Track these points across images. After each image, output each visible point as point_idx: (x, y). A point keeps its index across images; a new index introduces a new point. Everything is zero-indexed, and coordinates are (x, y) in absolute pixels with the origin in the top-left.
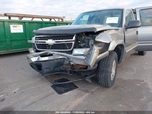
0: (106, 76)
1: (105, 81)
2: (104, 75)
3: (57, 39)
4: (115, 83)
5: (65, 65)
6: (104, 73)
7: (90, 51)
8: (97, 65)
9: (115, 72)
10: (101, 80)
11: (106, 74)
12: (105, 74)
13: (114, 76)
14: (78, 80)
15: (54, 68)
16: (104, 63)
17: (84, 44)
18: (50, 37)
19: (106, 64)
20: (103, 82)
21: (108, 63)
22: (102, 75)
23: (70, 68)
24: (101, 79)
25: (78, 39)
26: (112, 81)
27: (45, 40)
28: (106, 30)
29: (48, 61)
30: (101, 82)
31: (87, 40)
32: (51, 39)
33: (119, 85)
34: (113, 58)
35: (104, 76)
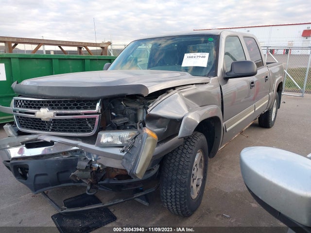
0: (178, 193)
1: (176, 205)
2: (173, 190)
3: (60, 109)
4: (203, 201)
5: (80, 170)
6: (173, 187)
7: (136, 139)
8: (156, 168)
9: (202, 177)
10: (167, 202)
11: (177, 189)
12: (175, 189)
13: (200, 186)
14: (115, 203)
15: (58, 174)
16: (173, 161)
17: (126, 119)
18: (45, 101)
19: (177, 164)
20: (173, 206)
21: (182, 163)
22: (169, 191)
23: (91, 179)
24: (167, 198)
25: (111, 107)
26: (195, 199)
27: (35, 108)
28: (174, 88)
29: (44, 158)
30: (168, 205)
31: (132, 111)
32: (46, 106)
33: (212, 209)
34: (194, 149)
35: (173, 194)
